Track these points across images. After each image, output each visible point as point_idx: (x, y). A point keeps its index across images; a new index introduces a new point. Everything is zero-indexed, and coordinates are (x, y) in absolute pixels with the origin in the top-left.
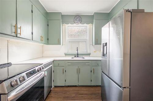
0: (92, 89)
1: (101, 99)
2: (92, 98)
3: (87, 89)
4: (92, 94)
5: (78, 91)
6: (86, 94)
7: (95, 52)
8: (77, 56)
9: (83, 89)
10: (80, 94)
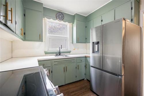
0: (78, 84)
1: (90, 91)
2: (83, 92)
3: (74, 85)
4: (81, 89)
5: (68, 89)
6: (76, 91)
7: (74, 49)
8: (58, 54)
9: (71, 86)
10: (72, 92)
